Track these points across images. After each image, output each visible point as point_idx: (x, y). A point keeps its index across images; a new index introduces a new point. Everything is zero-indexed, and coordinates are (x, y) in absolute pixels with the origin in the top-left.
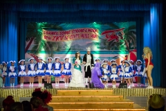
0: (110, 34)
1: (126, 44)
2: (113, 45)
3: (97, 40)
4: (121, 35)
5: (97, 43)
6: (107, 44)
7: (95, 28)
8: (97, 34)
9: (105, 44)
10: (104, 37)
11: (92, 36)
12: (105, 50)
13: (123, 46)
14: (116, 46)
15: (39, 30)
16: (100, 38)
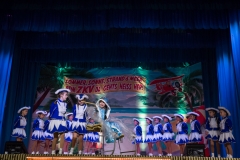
0: (163, 84)
1: (186, 98)
2: (167, 100)
3: (143, 93)
4: (179, 86)
5: (144, 98)
6: (159, 98)
7: (140, 76)
8: (144, 84)
9: (155, 98)
10: (154, 88)
11: (136, 87)
12: (155, 107)
13: (182, 102)
14: (171, 101)
15: (59, 78)
16: (148, 90)
